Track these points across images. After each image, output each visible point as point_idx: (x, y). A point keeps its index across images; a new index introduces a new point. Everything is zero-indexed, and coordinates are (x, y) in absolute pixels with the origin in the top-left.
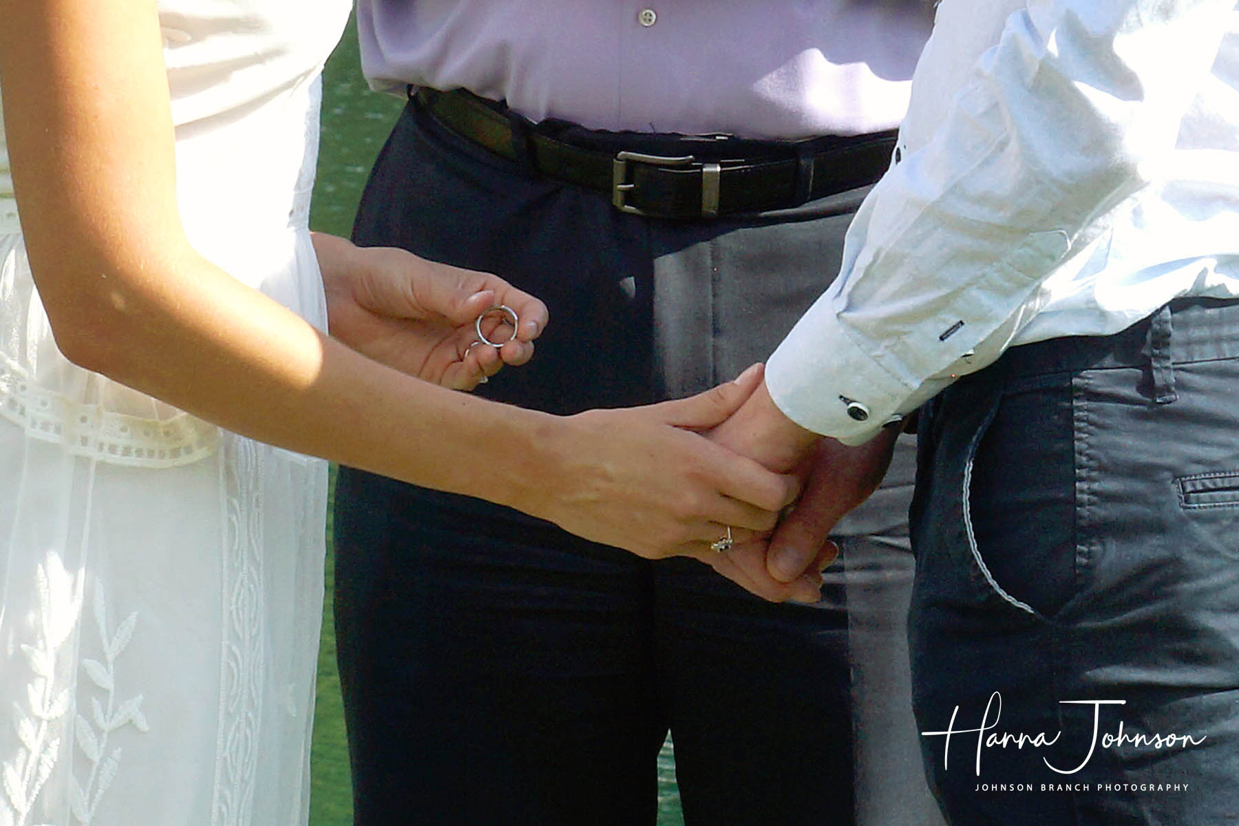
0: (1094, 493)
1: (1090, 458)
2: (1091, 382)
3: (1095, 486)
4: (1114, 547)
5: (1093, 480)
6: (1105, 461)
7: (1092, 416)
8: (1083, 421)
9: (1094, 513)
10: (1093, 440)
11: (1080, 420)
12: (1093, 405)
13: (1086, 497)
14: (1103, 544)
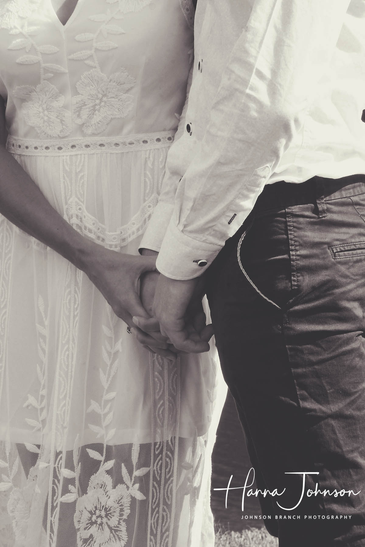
0: (298, 255)
1: (295, 241)
2: (293, 210)
3: (298, 253)
4: (307, 277)
5: (297, 250)
6: (301, 242)
7: (295, 224)
8: (292, 227)
9: (298, 264)
10: (296, 234)
11: (290, 226)
12: (295, 220)
13: (295, 257)
14: (303, 276)
